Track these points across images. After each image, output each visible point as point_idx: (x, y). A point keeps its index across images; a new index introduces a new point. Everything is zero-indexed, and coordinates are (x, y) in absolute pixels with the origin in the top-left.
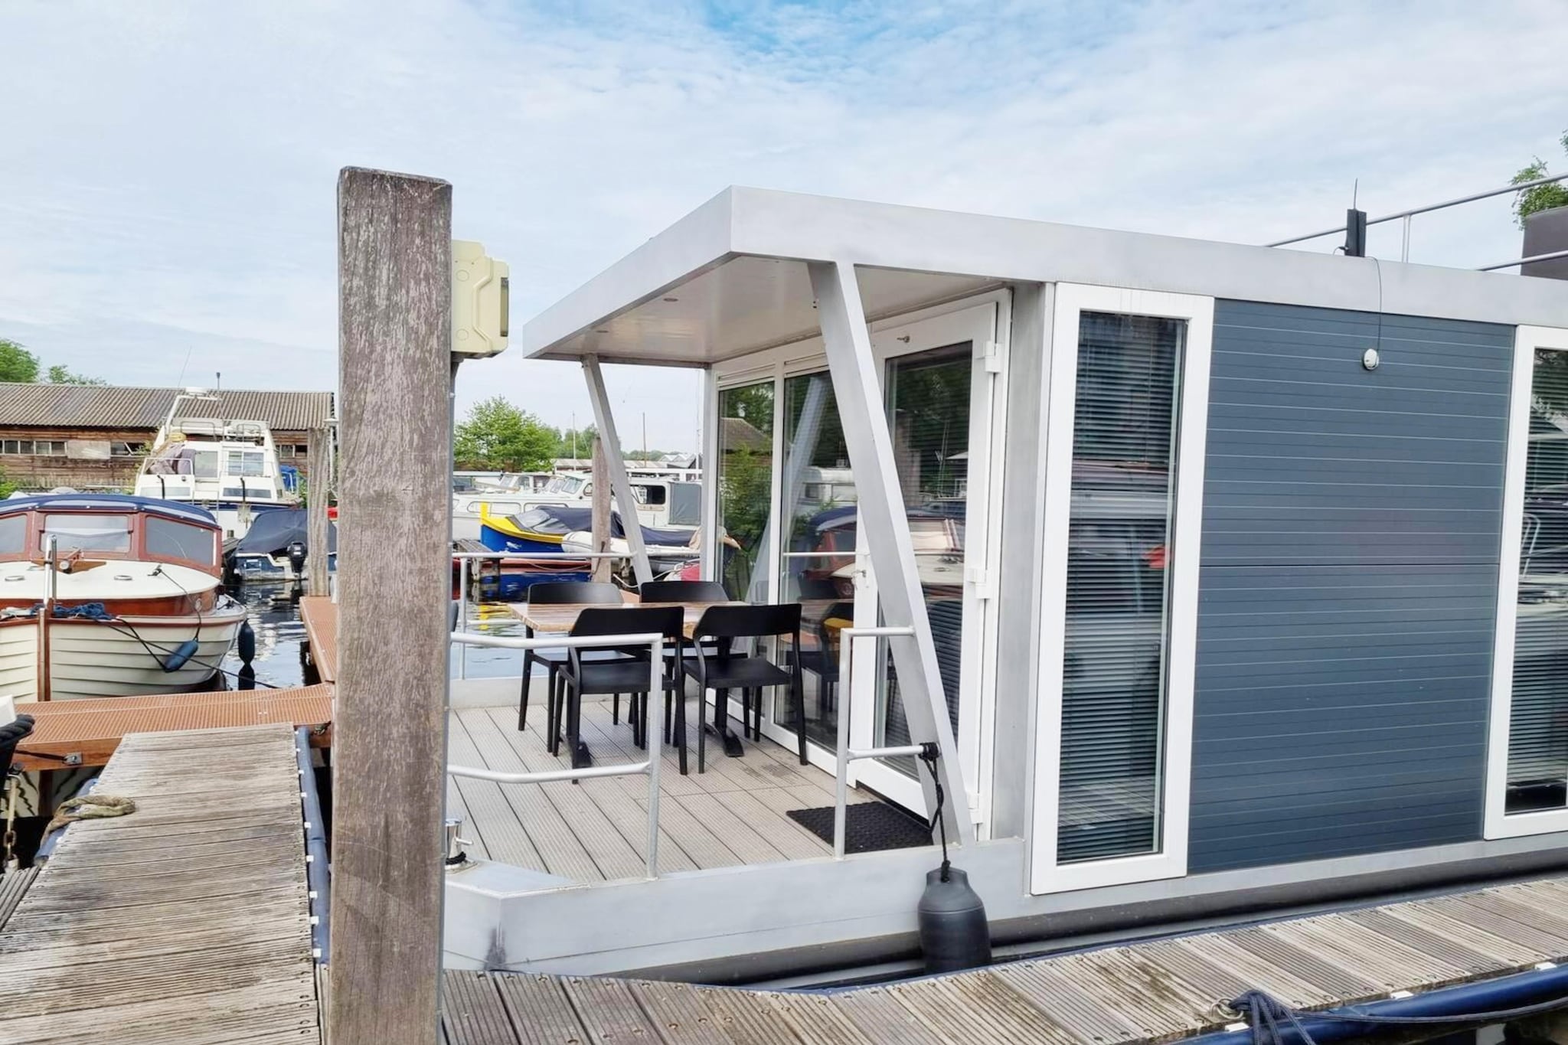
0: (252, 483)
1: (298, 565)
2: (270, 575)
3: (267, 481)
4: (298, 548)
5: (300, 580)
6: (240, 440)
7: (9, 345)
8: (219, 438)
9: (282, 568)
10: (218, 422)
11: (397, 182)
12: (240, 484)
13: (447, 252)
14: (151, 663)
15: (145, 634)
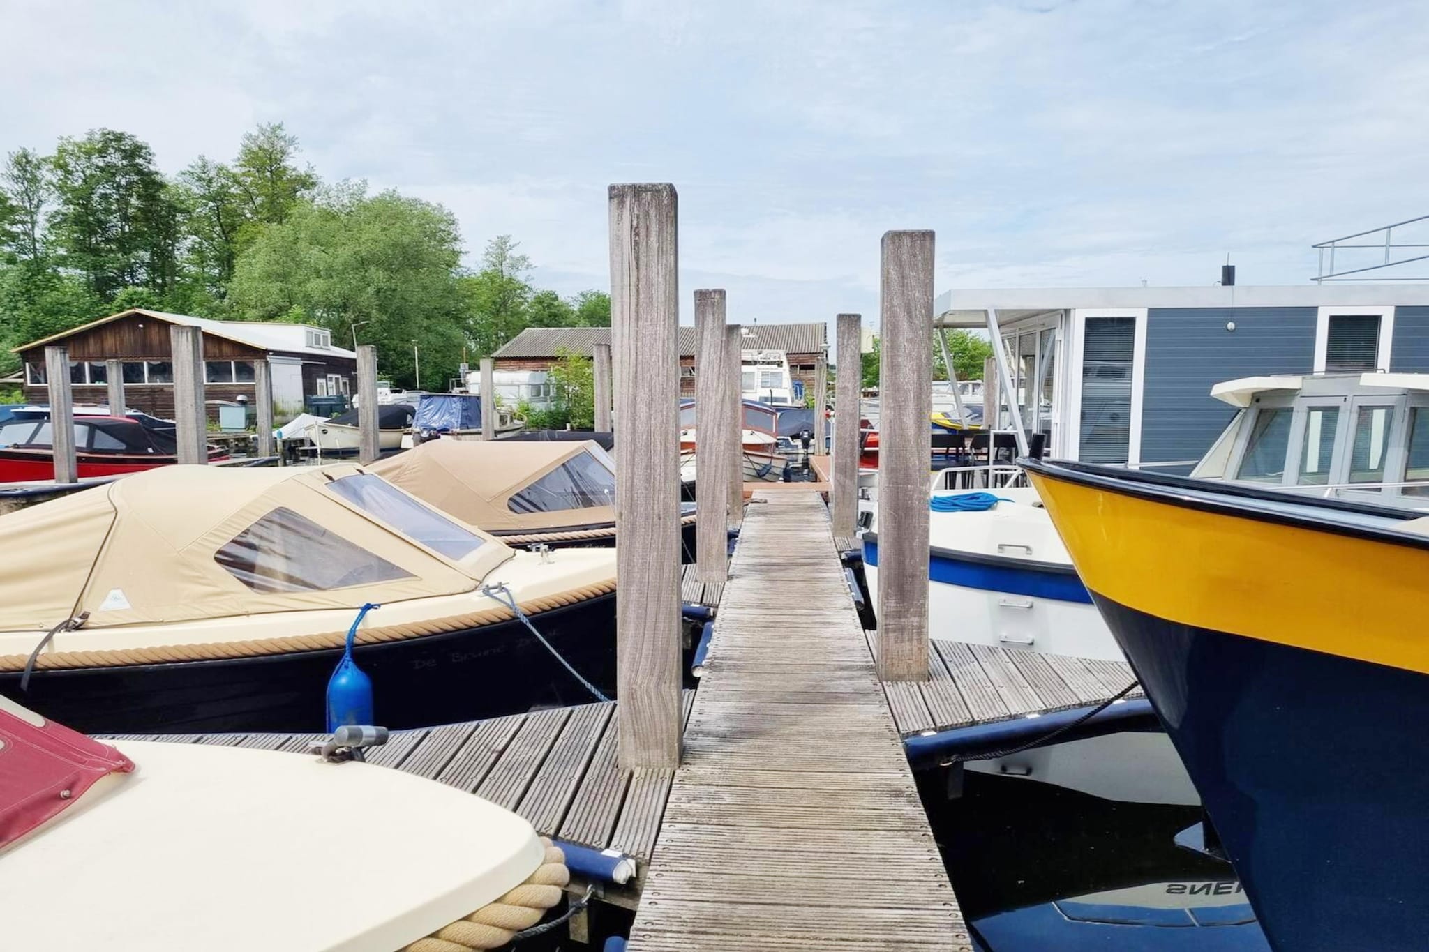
0: (777, 393)
1: (806, 444)
2: (789, 450)
3: (784, 391)
4: (806, 433)
5: (807, 454)
6: (768, 363)
7: (605, 296)
8: (755, 363)
9: (797, 446)
10: (755, 352)
11: (850, 316)
12: (769, 393)
13: (860, 331)
14: (754, 473)
15: (753, 458)
